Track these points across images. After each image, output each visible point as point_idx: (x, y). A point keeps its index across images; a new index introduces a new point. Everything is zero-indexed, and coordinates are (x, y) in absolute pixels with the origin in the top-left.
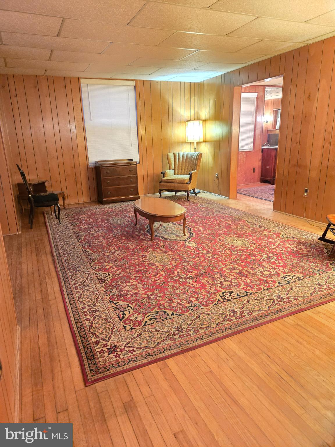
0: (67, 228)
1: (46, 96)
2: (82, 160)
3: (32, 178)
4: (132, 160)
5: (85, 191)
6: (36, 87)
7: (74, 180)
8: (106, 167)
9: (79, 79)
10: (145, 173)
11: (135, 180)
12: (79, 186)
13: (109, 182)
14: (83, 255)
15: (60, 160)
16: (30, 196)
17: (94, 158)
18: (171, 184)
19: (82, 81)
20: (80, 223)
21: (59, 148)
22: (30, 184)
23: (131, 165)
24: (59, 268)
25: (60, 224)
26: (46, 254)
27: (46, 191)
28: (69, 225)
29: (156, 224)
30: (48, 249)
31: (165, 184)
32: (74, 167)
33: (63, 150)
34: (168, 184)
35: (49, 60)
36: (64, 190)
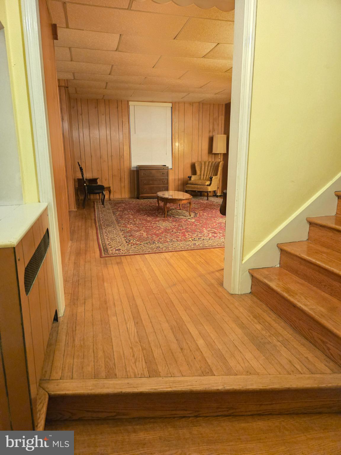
0: (109, 209)
1: (103, 115)
2: (126, 164)
3: (88, 175)
4: (166, 166)
5: (127, 189)
6: (96, 108)
7: (119, 179)
8: (144, 169)
9: (128, 102)
10: (177, 178)
11: (166, 182)
12: (123, 185)
13: (145, 181)
14: (115, 221)
15: (110, 163)
16: (85, 184)
17: (135, 163)
18: (195, 185)
19: (130, 103)
20: (118, 208)
21: (110, 154)
22: (86, 179)
23: (163, 169)
24: (98, 225)
25: (104, 207)
26: (91, 219)
27: (97, 183)
28: (110, 208)
29: (168, 205)
30: (93, 218)
31: (190, 185)
32: (119, 169)
33: (113, 156)
34: (193, 186)
35: (105, 89)
36: (111, 186)
